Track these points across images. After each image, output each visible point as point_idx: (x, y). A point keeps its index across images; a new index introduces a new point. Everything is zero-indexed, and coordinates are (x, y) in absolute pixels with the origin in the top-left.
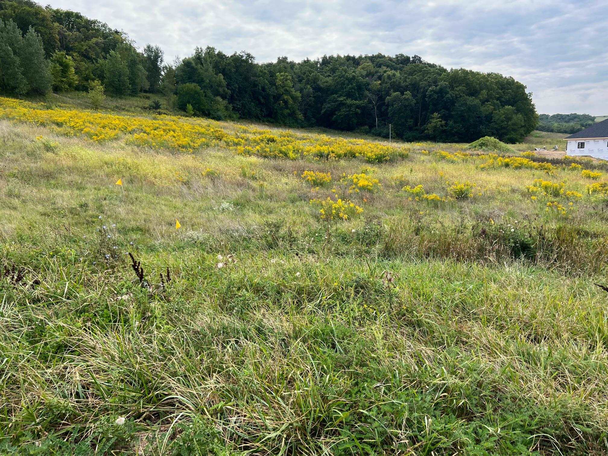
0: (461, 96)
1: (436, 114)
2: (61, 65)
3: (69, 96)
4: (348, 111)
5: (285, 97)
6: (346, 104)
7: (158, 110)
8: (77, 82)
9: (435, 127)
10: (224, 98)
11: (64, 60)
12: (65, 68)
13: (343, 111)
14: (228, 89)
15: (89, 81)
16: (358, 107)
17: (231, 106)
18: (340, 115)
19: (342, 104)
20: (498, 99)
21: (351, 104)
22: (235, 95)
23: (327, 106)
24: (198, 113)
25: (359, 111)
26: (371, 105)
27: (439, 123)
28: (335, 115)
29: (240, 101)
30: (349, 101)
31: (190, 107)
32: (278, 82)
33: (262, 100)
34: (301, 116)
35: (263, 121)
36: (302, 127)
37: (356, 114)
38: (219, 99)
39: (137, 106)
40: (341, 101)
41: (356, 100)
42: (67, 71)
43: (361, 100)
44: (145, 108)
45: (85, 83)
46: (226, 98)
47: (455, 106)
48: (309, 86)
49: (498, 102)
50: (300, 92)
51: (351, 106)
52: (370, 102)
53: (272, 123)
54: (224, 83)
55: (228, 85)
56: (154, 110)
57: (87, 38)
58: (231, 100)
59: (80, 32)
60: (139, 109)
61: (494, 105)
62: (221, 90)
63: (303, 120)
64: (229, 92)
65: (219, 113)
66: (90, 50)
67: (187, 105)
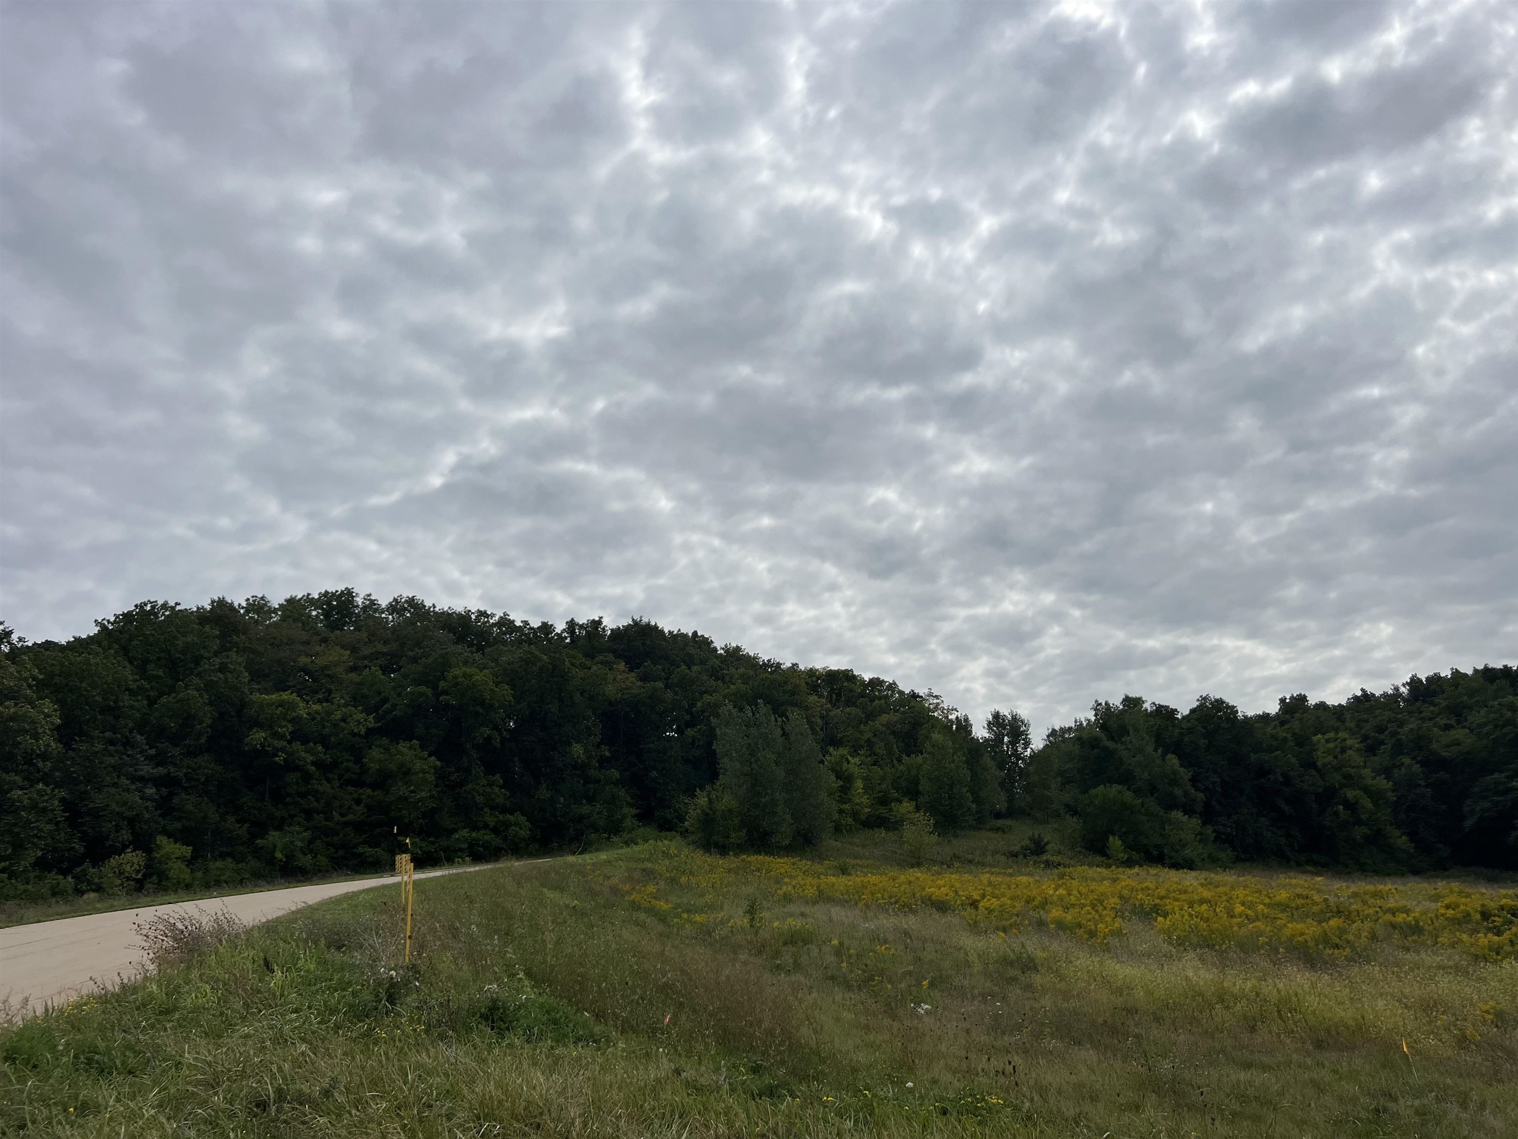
2: (840, 776)
3: (857, 841)
5: (1350, 794)
7: (1044, 857)
8: (867, 810)
10: (1189, 811)
11: (845, 766)
12: (846, 780)
14: (1197, 789)
15: (891, 805)
17: (1209, 830)
22: (1215, 803)
23: (1478, 809)
24: (1135, 856)
29: (1229, 815)
31: (1115, 843)
32: (1322, 759)
33: (1287, 809)
34: (1402, 841)
35: (1299, 864)
36: (1416, 872)
38: (1178, 815)
39: (996, 852)
42: (849, 789)
44: (1014, 855)
45: (882, 811)
46: (1194, 812)
48: (1407, 760)
50: (1388, 778)
53: (1324, 865)
54: (1185, 774)
55: (1194, 780)
56: (1036, 858)
57: (871, 716)
58: (1208, 816)
59: (856, 707)
60: (1003, 859)
62: (1178, 792)
63: (1412, 851)
64: (1201, 796)
65: (1188, 852)
66: (874, 740)
67: (1111, 838)
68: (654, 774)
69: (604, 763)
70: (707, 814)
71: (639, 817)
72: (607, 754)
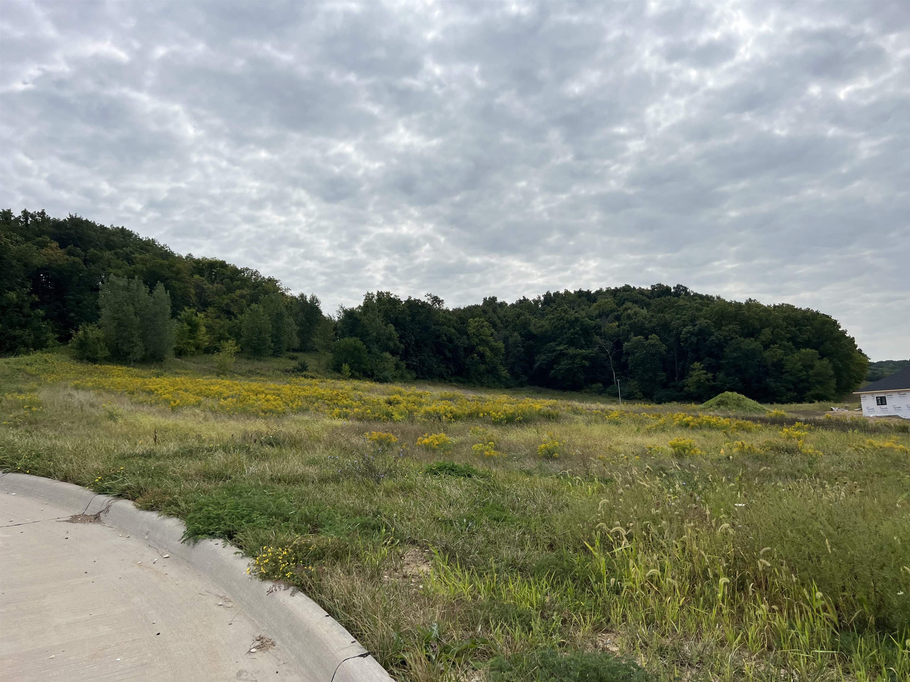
0: (732, 338)
1: (697, 365)
2: (189, 324)
3: (194, 360)
4: (570, 364)
5: (481, 348)
6: (568, 354)
7: (304, 373)
8: (207, 344)
9: (699, 381)
10: (393, 353)
11: (194, 318)
12: (194, 327)
13: (564, 364)
14: (401, 342)
15: (222, 341)
16: (585, 358)
17: (403, 364)
18: (560, 370)
19: (562, 354)
20: (789, 340)
21: (574, 355)
22: (410, 350)
23: (541, 359)
24: (357, 374)
25: (587, 363)
26: (604, 355)
27: (703, 376)
28: (553, 369)
29: (417, 356)
30: (572, 351)
31: (346, 367)
32: (471, 330)
33: (449, 355)
34: (504, 372)
35: (450, 381)
36: (508, 387)
37: (583, 367)
38: (387, 355)
39: (276, 369)
40: (561, 350)
41: (582, 348)
42: (196, 331)
43: (589, 347)
44: (287, 371)
45: (217, 344)
46: (398, 354)
47: (724, 352)
48: (516, 334)
49: (791, 343)
50: (504, 342)
51: (574, 357)
52: (602, 350)
53: (462, 382)
54: (396, 335)
55: (401, 337)
56: (298, 373)
57: (230, 290)
58: (405, 355)
59: (223, 284)
60: (279, 373)
61: (785, 348)
62: (391, 344)
63: (508, 377)
64: (402, 346)
65: (386, 373)
66: (231, 304)
67: (344, 365)
68: (72, 314)
69: (34, 306)
70: (81, 341)
71: (60, 339)
72: (37, 299)
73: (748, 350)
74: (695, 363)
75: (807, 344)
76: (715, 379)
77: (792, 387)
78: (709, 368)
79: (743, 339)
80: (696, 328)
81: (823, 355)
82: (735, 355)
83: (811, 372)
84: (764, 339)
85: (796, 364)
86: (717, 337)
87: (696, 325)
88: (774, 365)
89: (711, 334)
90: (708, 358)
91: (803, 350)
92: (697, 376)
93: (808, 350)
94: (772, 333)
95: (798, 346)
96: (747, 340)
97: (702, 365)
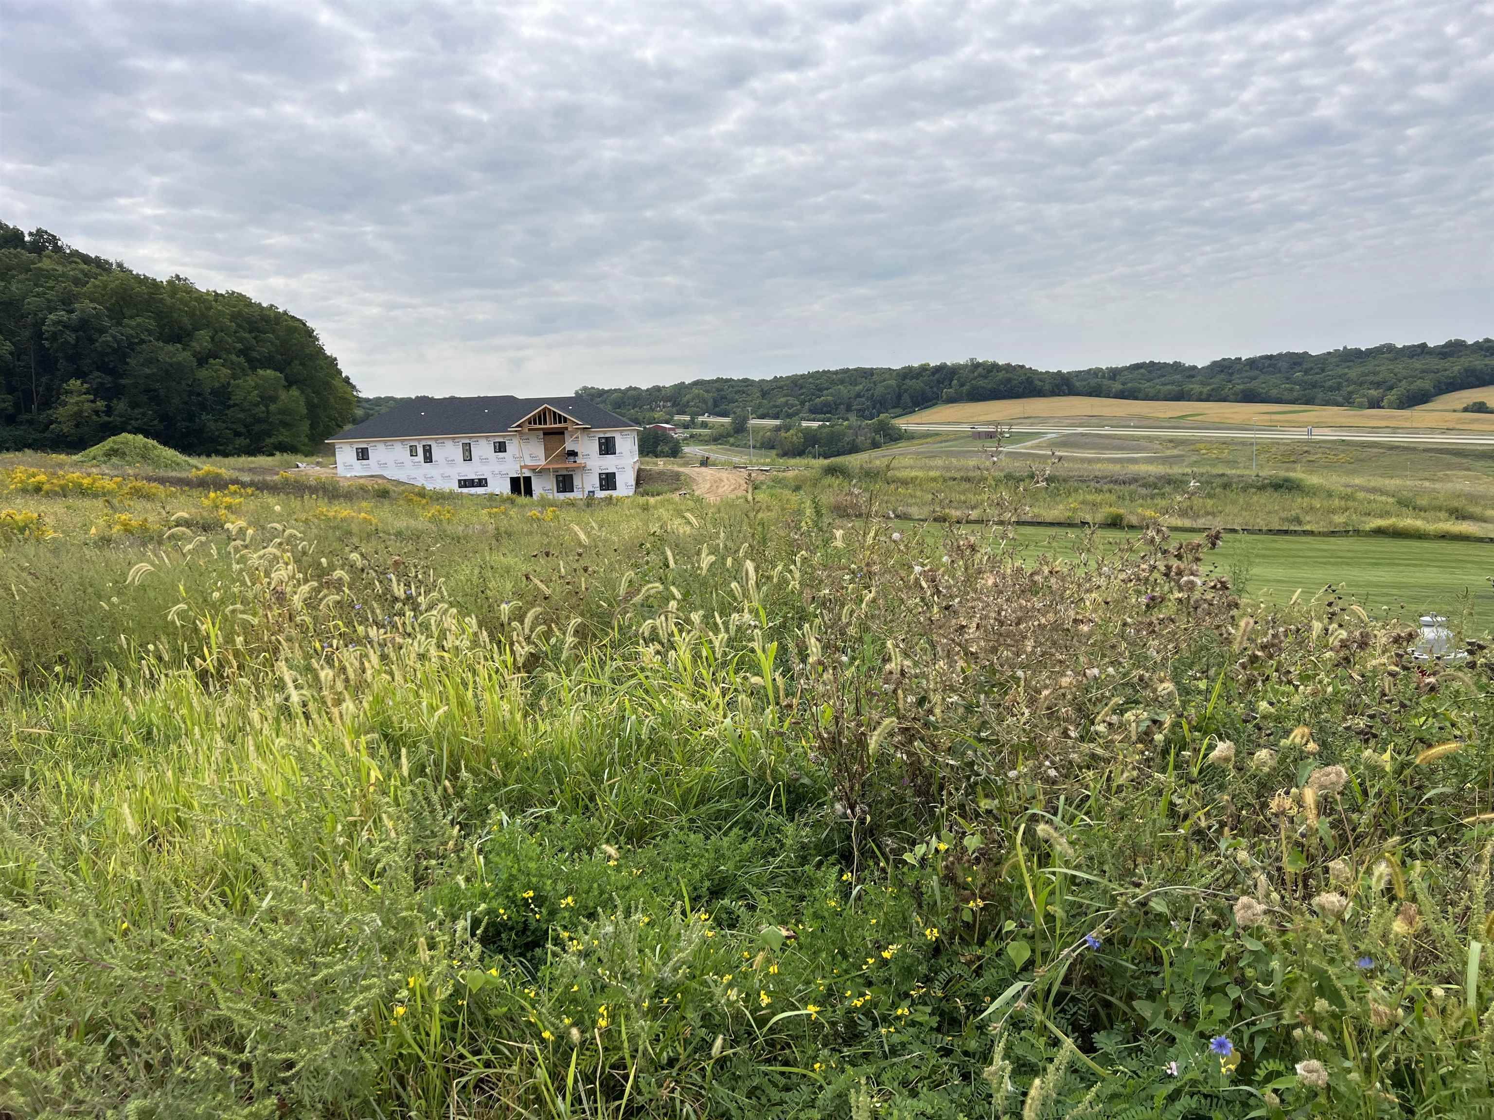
0: (143, 341)
1: (75, 384)
9: (79, 413)
20: (240, 353)
27: (88, 406)
47: (128, 364)
49: (242, 359)
61: (232, 366)
73: (171, 365)
74: (72, 381)
75: (268, 362)
76: (109, 411)
77: (242, 430)
78: (97, 392)
79: (161, 344)
80: (74, 316)
81: (290, 383)
82: (148, 371)
83: (273, 407)
84: (198, 349)
85: (249, 393)
86: (114, 337)
87: (72, 311)
88: (213, 392)
89: (102, 331)
90: (97, 374)
91: (261, 372)
92: (77, 403)
93: (268, 371)
94: (212, 338)
95: (254, 364)
96: (170, 348)
97: (85, 386)
